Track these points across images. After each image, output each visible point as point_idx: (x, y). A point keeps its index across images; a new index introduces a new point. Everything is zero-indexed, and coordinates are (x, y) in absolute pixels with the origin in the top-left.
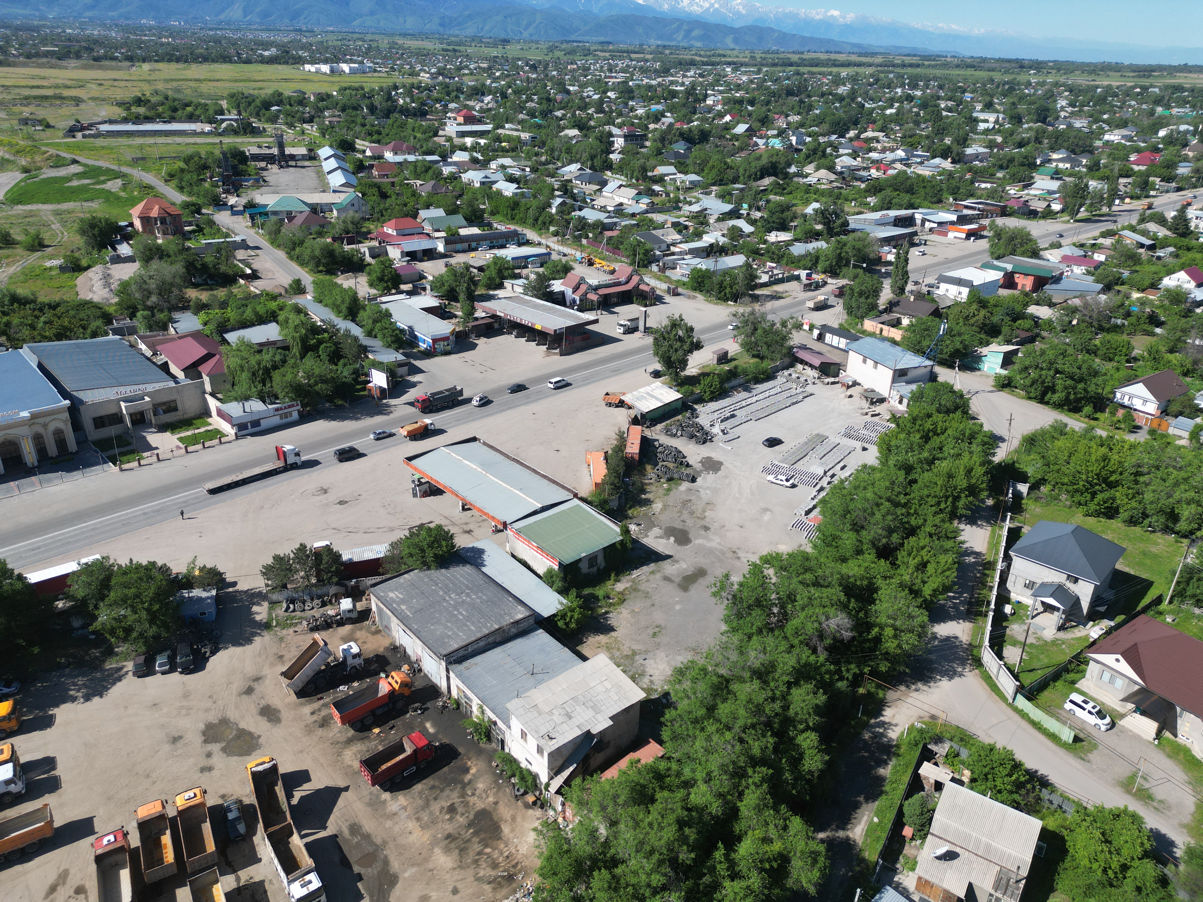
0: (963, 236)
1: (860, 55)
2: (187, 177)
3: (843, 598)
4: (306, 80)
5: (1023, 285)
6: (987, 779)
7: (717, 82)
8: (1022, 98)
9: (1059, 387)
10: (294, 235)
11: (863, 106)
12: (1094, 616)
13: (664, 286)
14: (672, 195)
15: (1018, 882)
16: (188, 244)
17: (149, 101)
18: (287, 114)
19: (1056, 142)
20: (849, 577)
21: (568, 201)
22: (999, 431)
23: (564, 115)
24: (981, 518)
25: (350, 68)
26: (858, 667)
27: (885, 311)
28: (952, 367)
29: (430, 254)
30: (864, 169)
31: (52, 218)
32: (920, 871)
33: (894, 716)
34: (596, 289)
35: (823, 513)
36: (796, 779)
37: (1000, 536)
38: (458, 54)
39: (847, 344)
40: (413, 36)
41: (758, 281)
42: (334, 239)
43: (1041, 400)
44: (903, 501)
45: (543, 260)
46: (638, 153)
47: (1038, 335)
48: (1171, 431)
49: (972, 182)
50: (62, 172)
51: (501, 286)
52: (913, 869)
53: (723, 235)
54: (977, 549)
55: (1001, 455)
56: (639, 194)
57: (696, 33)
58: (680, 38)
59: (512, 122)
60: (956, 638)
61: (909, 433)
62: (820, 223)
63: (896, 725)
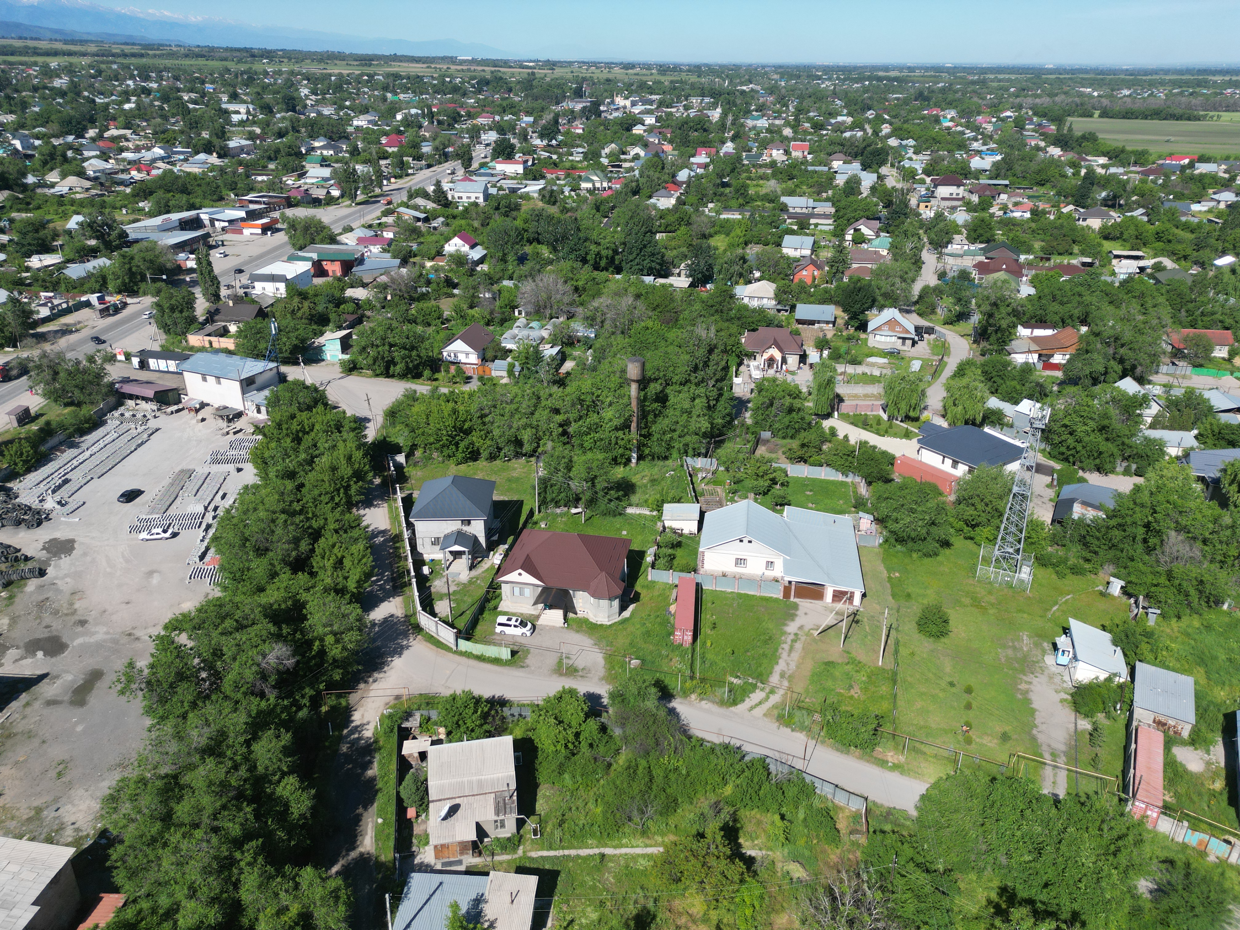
0: (259, 231)
1: (66, 42)
3: (273, 629)
5: (334, 271)
6: (459, 726)
8: (265, 88)
9: (397, 359)
11: (94, 101)
12: (492, 546)
15: (511, 797)
19: (312, 130)
20: (271, 605)
22: (362, 412)
24: (376, 498)
26: (312, 688)
27: (207, 321)
28: (297, 363)
30: (123, 171)
32: (433, 841)
33: (363, 716)
35: (219, 551)
36: (289, 833)
37: (397, 508)
39: (177, 366)
41: (36, 317)
43: (388, 375)
44: (298, 509)
47: (363, 316)
48: (494, 374)
52: (427, 843)
54: (382, 528)
55: (371, 434)
60: (392, 616)
61: (279, 440)
62: (91, 238)
63: (368, 723)
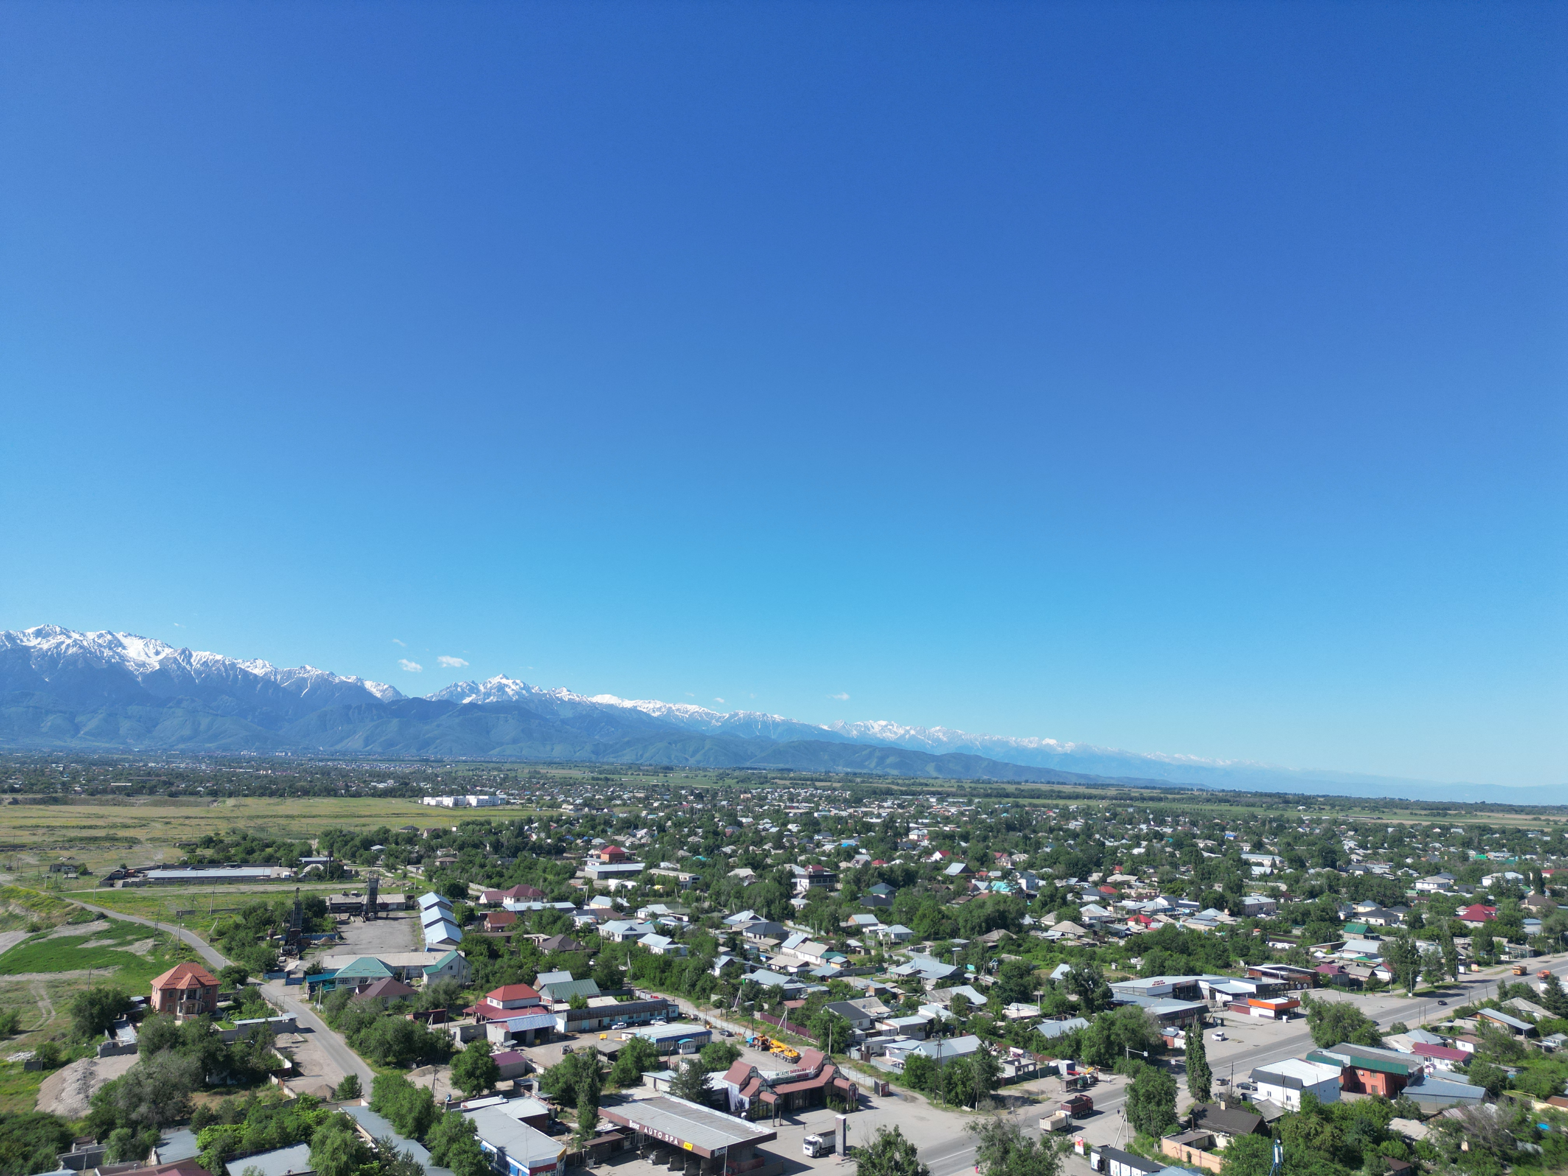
0: (1272, 1013)
1: (1088, 786)
2: (242, 934)
4: (422, 815)
5: (1374, 1087)
7: (920, 814)
8: (1298, 838)
10: (364, 1011)
11: (1104, 844)
13: (870, 1081)
14: (873, 952)
16: (216, 1026)
17: (222, 841)
18: (390, 854)
19: (1356, 890)
21: (737, 959)
23: (734, 851)
25: (479, 801)
27: (1189, 1125)
29: (544, 1036)
30: (1120, 921)
31: (43, 992)
34: (773, 1085)
38: (610, 783)
40: (560, 765)
41: (1000, 1075)
42: (417, 1016)
45: (700, 1042)
46: (827, 898)
47: (1420, 1168)
49: (1263, 941)
50: (80, 930)
51: (638, 1082)
53: (946, 1008)
56: (830, 950)
57: (891, 760)
58: (873, 765)
59: (669, 860)
62: (1073, 992)
